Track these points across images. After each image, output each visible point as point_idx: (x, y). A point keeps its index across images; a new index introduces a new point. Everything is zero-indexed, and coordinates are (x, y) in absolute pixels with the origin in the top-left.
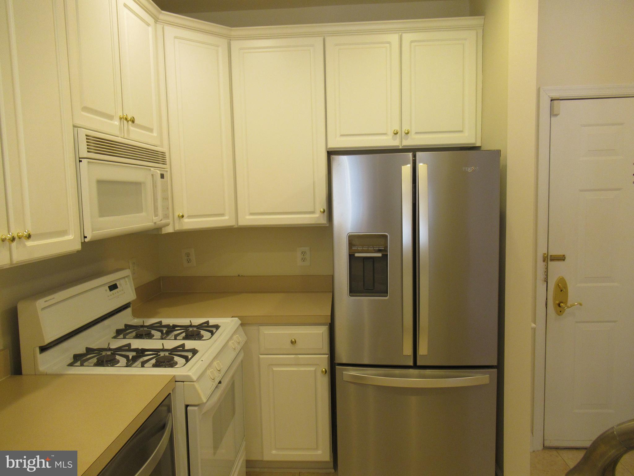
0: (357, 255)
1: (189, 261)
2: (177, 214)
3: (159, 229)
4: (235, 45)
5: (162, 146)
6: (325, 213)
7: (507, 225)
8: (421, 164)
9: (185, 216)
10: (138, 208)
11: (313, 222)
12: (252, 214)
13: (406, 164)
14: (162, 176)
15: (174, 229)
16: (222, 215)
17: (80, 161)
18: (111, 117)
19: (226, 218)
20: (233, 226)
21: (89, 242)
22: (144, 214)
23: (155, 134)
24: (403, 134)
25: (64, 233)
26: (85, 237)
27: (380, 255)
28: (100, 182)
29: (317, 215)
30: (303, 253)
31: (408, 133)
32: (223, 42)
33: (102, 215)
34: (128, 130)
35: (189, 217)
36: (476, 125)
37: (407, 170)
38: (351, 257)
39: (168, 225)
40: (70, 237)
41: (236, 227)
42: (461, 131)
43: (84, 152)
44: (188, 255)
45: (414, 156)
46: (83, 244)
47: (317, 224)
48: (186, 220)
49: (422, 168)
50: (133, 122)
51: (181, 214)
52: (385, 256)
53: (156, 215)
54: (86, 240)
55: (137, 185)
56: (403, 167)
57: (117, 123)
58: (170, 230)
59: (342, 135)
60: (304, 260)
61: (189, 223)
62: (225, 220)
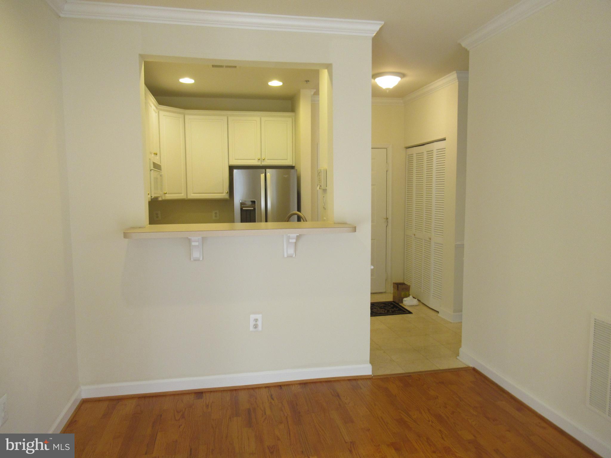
0: (244, 209)
1: (157, 217)
2: (164, 192)
4: (187, 117)
5: (161, 163)
6: (228, 194)
7: (302, 200)
8: (269, 174)
11: (222, 197)
12: (194, 193)
13: (262, 173)
15: (162, 198)
16: (181, 193)
17: (151, 171)
19: (183, 195)
20: (184, 199)
21: (152, 199)
23: (158, 158)
24: (262, 160)
26: (152, 197)
27: (252, 208)
28: (154, 178)
29: (224, 194)
30: (216, 213)
31: (264, 160)
33: (154, 189)
34: (155, 158)
35: (169, 194)
36: (293, 158)
37: (263, 176)
38: (241, 209)
41: (186, 199)
42: (287, 160)
43: (152, 168)
44: (157, 214)
45: (266, 170)
47: (225, 198)
48: (167, 195)
49: (268, 175)
51: (166, 192)
52: (255, 209)
53: (160, 191)
54: (152, 198)
56: (261, 175)
58: (160, 199)
59: (236, 159)
60: (216, 216)
61: (168, 197)
62: (182, 196)
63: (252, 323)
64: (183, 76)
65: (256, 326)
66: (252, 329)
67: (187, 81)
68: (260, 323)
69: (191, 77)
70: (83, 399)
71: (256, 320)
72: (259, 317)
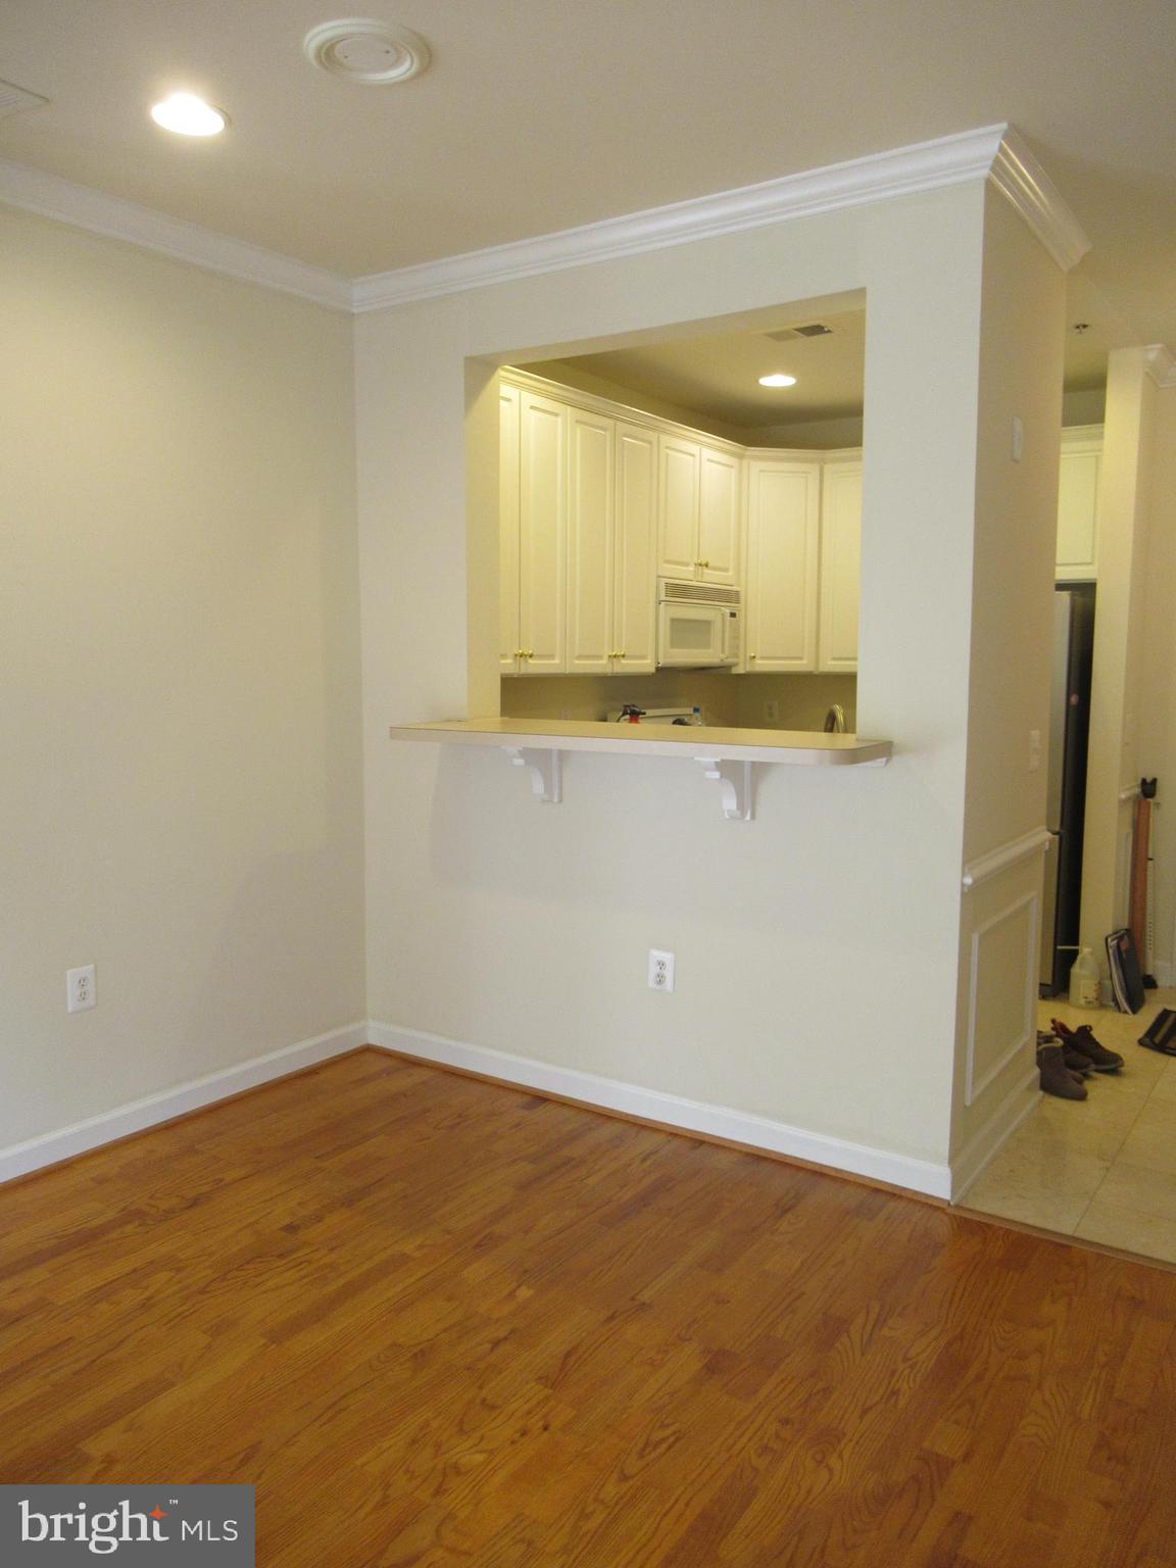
1: (771, 715)
2: (748, 655)
3: (729, 667)
4: (828, 468)
5: (739, 585)
9: (758, 657)
10: (707, 645)
12: (834, 659)
14: (733, 615)
15: (745, 668)
16: (800, 658)
17: (660, 604)
18: (687, 565)
19: (804, 662)
20: (813, 672)
21: (661, 667)
22: (711, 651)
23: (730, 573)
25: (643, 657)
26: (659, 663)
28: (673, 620)
32: (814, 469)
33: (672, 646)
34: (703, 573)
35: (762, 658)
39: (736, 664)
40: (648, 661)
43: (663, 597)
44: (770, 708)
46: (658, 669)
48: (758, 662)
50: (707, 565)
51: (753, 655)
53: (723, 652)
54: (659, 665)
55: (708, 623)
57: (692, 568)
58: (740, 670)
61: (763, 665)
62: (802, 665)
63: (654, 970)
64: (769, 372)
65: (660, 980)
66: (651, 984)
67: (778, 381)
68: (668, 973)
69: (787, 369)
70: (368, 1045)
71: (662, 965)
72: (667, 957)
